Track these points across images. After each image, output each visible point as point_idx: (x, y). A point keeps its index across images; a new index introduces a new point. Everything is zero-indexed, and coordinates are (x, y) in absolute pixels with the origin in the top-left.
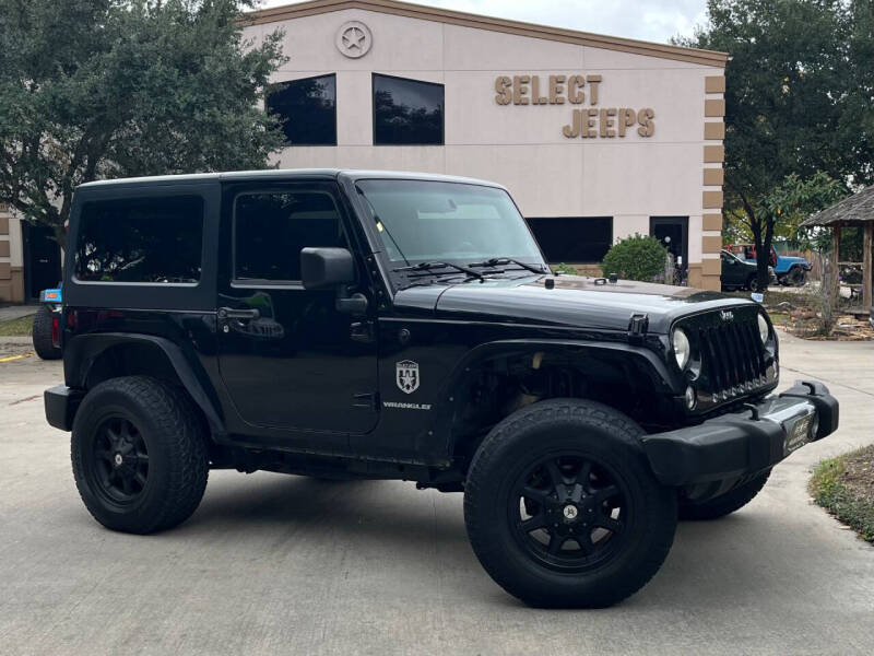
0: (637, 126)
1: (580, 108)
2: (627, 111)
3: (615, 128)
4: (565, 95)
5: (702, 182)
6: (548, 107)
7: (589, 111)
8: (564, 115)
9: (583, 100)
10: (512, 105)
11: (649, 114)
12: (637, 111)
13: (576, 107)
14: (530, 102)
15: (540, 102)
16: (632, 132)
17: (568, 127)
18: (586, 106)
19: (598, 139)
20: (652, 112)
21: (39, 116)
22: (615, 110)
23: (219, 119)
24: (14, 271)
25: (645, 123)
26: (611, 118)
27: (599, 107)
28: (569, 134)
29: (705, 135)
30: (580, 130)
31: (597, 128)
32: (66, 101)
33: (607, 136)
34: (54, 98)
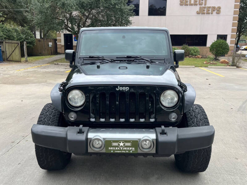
0: (216, 11)
1: (202, 6)
2: (214, 7)
3: (210, 11)
4: (198, 3)
5: (232, 26)
6: (193, 6)
7: (204, 7)
8: (197, 8)
9: (203, 4)
10: (184, 6)
11: (219, 8)
12: (216, 7)
13: (201, 6)
14: (189, 5)
15: (192, 5)
16: (215, 13)
17: (198, 11)
18: (203, 6)
19: (206, 14)
20: (220, 7)
21: (77, 6)
22: (211, 7)
23: (122, 8)
24: (62, 46)
25: (218, 10)
26: (209, 9)
27: (207, 6)
28: (198, 13)
29: (234, 13)
30: (201, 12)
31: (205, 12)
32: (83, 2)
33: (208, 13)
34: (80, 1)
